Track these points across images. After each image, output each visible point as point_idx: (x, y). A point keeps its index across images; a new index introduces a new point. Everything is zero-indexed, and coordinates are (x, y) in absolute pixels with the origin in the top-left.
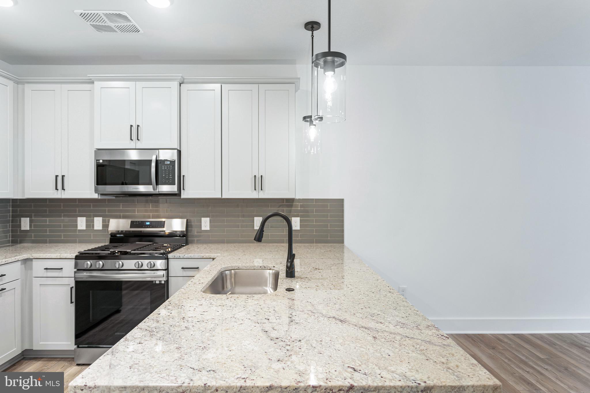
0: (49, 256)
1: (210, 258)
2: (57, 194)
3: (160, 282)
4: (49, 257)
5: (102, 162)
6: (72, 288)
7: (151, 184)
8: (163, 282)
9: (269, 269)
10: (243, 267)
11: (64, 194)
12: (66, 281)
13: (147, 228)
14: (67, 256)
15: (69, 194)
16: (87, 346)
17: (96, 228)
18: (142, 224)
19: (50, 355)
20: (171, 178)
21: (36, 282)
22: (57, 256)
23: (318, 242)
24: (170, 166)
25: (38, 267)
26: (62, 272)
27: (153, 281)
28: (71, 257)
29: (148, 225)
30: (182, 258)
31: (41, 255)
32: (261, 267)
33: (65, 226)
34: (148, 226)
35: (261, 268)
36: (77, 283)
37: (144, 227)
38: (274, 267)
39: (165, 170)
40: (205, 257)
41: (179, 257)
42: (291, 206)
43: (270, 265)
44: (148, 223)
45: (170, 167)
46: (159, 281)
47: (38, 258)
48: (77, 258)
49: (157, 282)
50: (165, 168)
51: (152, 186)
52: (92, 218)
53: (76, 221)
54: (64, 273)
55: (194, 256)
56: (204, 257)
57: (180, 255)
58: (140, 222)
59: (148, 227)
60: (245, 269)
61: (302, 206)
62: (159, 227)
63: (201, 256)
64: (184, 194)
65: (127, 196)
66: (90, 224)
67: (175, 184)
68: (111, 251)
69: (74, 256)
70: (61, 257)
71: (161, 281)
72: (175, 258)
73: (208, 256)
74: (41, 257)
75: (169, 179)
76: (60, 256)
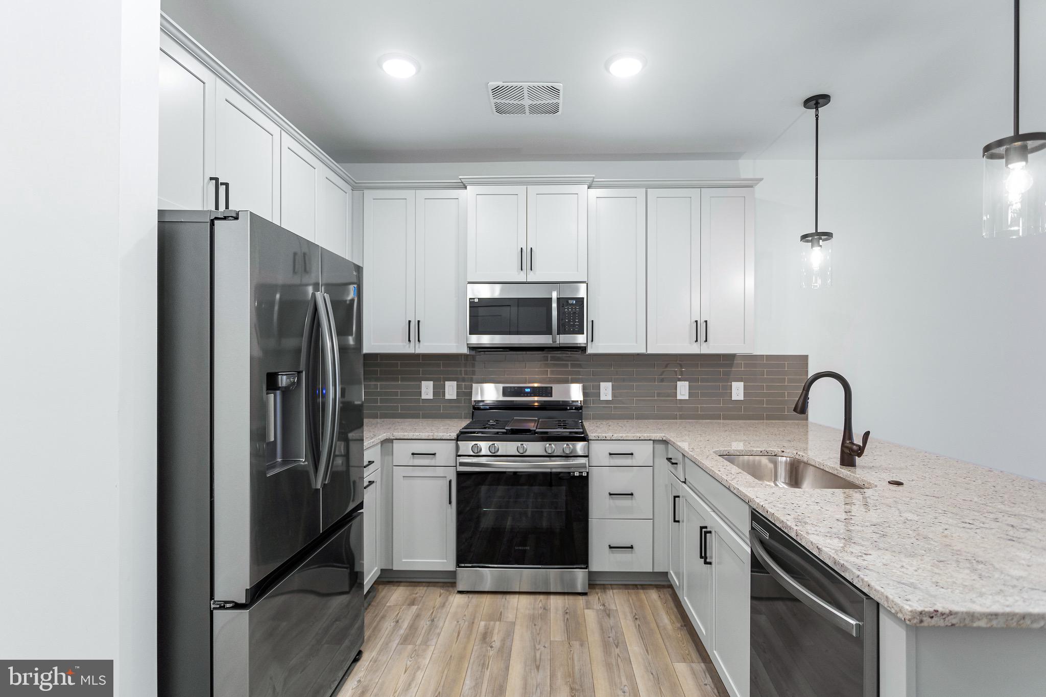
0: (418, 436)
1: (650, 440)
2: (409, 347)
3: (581, 474)
4: (417, 438)
5: (477, 301)
6: (450, 482)
7: (551, 333)
8: (585, 474)
9: (773, 454)
10: (736, 452)
11: (419, 347)
12: (440, 472)
13: (527, 396)
14: (443, 436)
15: (427, 347)
16: (471, 565)
17: (447, 397)
18: (519, 392)
19: (416, 578)
20: (577, 325)
21: (398, 473)
22: (429, 435)
23: (769, 418)
24: (575, 307)
25: (402, 451)
26: (435, 459)
27: (569, 473)
28: (448, 438)
29: (527, 393)
30: (609, 439)
31: (406, 434)
32: (761, 452)
33: (402, 394)
34: (527, 395)
35: (761, 454)
36: (459, 474)
37: (522, 395)
38: (783, 452)
39: (569, 313)
40: (642, 438)
41: (604, 438)
42: (731, 366)
43: (775, 450)
44: (528, 390)
45: (575, 309)
46: (579, 472)
47: (402, 438)
48: (458, 439)
49: (577, 474)
50: (568, 310)
51: (551, 336)
52: (442, 383)
53: (420, 387)
54: (439, 460)
55: (626, 436)
56: (640, 439)
57: (606, 435)
58: (516, 388)
59: (529, 395)
60: (738, 454)
61: (746, 365)
62: (544, 395)
63: (637, 437)
64: (592, 348)
65: (508, 350)
66: (439, 391)
67: (583, 334)
68: (506, 430)
69: (454, 435)
70: (435, 437)
71: (582, 472)
72: (600, 439)
73: (647, 436)
74: (406, 438)
75: (574, 325)
76: (433, 435)
